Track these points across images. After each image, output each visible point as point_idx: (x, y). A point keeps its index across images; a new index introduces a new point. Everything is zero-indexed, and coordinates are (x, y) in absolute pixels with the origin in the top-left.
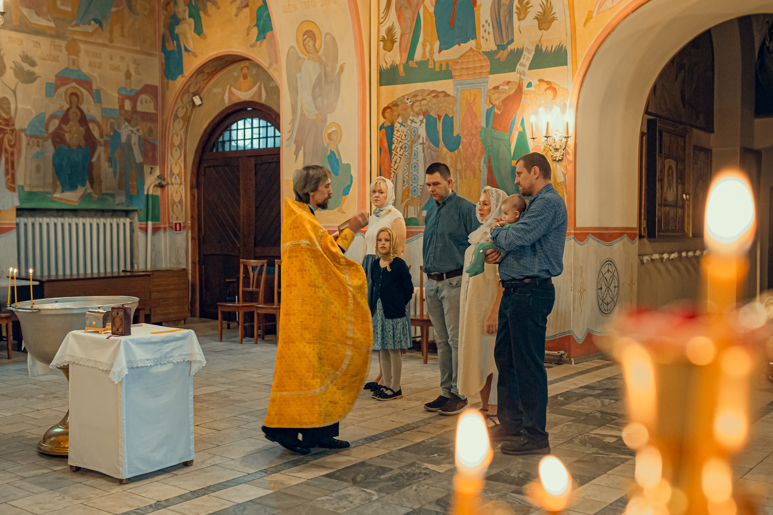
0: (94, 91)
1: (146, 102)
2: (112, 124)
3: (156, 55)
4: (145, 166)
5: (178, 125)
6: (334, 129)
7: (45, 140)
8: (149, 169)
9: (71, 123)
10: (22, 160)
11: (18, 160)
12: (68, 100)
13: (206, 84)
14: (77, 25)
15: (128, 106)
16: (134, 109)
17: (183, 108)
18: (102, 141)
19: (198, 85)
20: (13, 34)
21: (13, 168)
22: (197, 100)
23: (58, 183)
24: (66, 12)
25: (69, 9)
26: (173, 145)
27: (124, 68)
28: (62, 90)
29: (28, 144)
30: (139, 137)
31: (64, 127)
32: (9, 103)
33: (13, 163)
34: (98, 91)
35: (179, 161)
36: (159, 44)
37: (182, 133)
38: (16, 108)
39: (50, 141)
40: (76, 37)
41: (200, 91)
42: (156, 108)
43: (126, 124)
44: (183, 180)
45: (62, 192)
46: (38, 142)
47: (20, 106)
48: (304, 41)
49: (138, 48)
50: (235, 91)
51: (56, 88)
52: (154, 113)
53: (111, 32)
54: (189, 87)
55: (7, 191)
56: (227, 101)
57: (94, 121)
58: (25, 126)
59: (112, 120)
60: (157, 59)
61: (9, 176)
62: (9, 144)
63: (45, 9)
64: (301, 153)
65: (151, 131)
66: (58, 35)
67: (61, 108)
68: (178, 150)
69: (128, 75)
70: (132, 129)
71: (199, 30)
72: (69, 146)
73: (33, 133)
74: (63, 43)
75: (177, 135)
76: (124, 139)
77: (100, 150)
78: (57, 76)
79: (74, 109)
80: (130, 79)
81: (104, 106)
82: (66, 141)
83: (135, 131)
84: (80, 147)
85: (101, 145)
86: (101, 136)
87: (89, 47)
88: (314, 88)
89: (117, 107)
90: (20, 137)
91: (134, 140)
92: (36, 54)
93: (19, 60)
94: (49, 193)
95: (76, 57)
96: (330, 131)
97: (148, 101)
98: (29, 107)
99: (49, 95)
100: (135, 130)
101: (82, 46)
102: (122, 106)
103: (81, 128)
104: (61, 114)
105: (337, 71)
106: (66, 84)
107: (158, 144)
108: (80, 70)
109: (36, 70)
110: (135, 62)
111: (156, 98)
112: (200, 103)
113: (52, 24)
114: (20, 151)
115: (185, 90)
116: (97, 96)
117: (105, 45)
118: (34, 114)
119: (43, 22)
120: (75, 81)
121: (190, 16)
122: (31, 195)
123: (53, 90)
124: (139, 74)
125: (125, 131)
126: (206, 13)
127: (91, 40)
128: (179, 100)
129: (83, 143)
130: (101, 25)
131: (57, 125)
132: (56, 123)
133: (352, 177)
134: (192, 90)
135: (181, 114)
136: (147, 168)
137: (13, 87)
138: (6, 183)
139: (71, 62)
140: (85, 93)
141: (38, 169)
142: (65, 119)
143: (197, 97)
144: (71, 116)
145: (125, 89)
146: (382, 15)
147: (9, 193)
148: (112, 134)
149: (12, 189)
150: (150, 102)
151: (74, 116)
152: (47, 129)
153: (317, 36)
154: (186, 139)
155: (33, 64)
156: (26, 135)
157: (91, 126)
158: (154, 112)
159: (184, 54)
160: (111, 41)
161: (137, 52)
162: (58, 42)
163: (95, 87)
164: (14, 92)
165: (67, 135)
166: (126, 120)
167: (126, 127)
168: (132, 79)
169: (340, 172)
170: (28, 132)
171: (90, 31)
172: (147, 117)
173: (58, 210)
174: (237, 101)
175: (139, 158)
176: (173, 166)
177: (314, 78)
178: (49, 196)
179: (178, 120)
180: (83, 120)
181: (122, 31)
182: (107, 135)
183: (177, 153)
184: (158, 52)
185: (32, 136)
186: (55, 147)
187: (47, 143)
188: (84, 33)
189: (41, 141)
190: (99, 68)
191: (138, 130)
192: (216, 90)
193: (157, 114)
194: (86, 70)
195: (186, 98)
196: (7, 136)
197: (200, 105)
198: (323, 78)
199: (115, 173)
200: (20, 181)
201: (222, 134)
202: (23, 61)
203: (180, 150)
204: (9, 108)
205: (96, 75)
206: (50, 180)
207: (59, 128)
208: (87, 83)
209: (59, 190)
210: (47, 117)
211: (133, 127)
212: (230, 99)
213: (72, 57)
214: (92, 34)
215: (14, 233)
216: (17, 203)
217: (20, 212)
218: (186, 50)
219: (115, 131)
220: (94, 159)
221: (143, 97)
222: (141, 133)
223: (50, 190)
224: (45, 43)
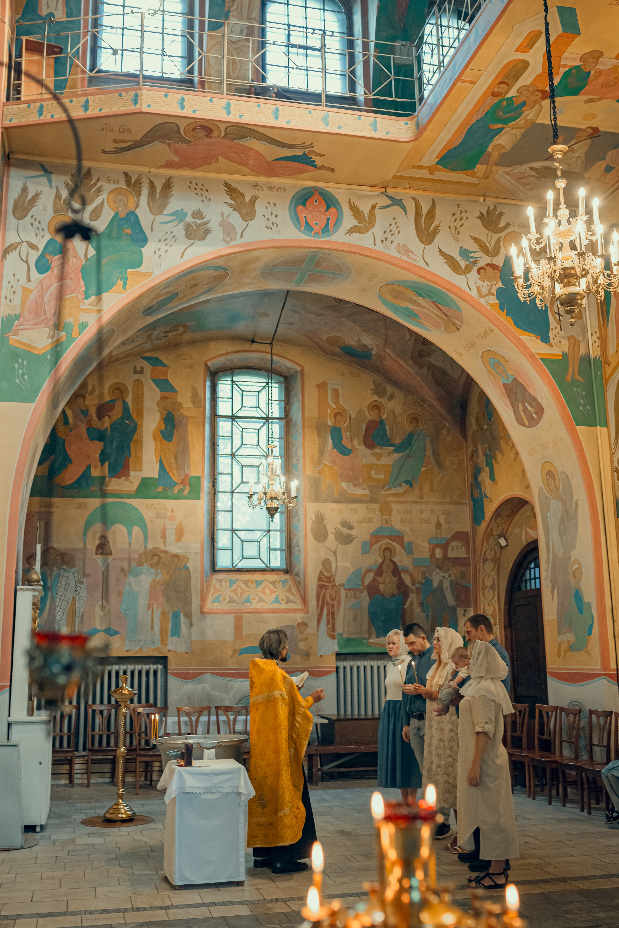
0: (406, 544)
1: (457, 548)
2: (423, 572)
3: (466, 503)
4: (458, 609)
5: (489, 567)
6: (576, 566)
7: (362, 592)
8: (463, 612)
9: (385, 575)
10: (342, 610)
11: (338, 611)
12: (382, 555)
13: (509, 525)
14: (390, 489)
15: (439, 553)
16: (445, 556)
17: (491, 550)
18: (414, 588)
19: (501, 527)
20: (335, 506)
21: (333, 618)
22: (503, 542)
23: (373, 629)
24: (379, 480)
25: (382, 477)
26: (485, 587)
27: (434, 520)
28: (377, 546)
29: (347, 597)
30: (451, 581)
31: (379, 579)
32: (330, 563)
33: (333, 614)
34: (410, 544)
35: (493, 602)
36: (468, 493)
37: (494, 574)
38: (337, 567)
39: (366, 592)
40: (388, 499)
41: (504, 532)
42: (468, 553)
43: (438, 570)
44: (498, 620)
45: (377, 637)
46: (355, 594)
47: (339, 565)
48: (548, 481)
49: (448, 500)
50: (529, 530)
51: (371, 547)
52: (465, 558)
53: (421, 489)
54: (492, 529)
55: (328, 638)
56: (524, 541)
57: (406, 571)
58: (344, 581)
59: (423, 568)
60: (468, 507)
61: (330, 626)
62: (330, 598)
63: (361, 480)
64: (556, 591)
65: (463, 575)
66: (373, 501)
67: (375, 562)
68: (491, 591)
69: (438, 525)
70: (443, 575)
71: (492, 478)
72: (383, 596)
73: (350, 587)
74: (377, 506)
75: (489, 577)
76: (435, 584)
77: (413, 597)
78: (371, 535)
79: (388, 562)
80: (440, 529)
81: (416, 556)
82: (380, 591)
83: (446, 577)
84: (393, 595)
85: (413, 592)
86: (413, 584)
87: (399, 506)
88: (560, 526)
89: (428, 555)
90: (339, 590)
91: (446, 584)
92: (353, 519)
93: (339, 526)
94: (365, 639)
95: (388, 517)
96: (574, 568)
97: (460, 547)
98: (347, 564)
99: (365, 552)
100: (446, 575)
101: (394, 506)
102: (433, 555)
103: (394, 579)
104: (375, 568)
105: (574, 508)
106: (380, 541)
107: (471, 585)
108: (392, 527)
109: (353, 532)
110: (445, 512)
111: (467, 543)
112: (506, 544)
113: (367, 492)
114: (339, 603)
115: (489, 534)
116: (409, 549)
117: (415, 502)
118: (352, 570)
119: (359, 492)
120: (388, 537)
121: (487, 465)
122: (349, 641)
123: (368, 547)
124: (449, 523)
125: (436, 577)
126: (496, 461)
127: (402, 499)
128: (485, 543)
129: (396, 592)
130: (411, 485)
131: (372, 578)
132: (371, 575)
133: (593, 616)
134: (496, 532)
135: (490, 556)
136: (460, 611)
137: (334, 550)
138: (327, 632)
139: (384, 522)
140: (398, 546)
141: (355, 618)
142: (379, 572)
143: (502, 538)
144: (385, 568)
145: (436, 538)
146: (613, 446)
147: (330, 640)
148: (424, 581)
149: (333, 637)
150: (462, 548)
151: (387, 568)
152: (363, 582)
153: (556, 475)
154: (498, 579)
155: (350, 528)
156: (345, 589)
157: (403, 575)
158: (466, 556)
159: (485, 500)
160: (421, 497)
161: (447, 503)
162: (372, 506)
163: (406, 540)
164: (335, 553)
165: (381, 586)
166: (438, 567)
167: (438, 573)
168: (442, 528)
169: (584, 611)
170: (346, 587)
171: (401, 492)
172: (457, 562)
173: (378, 654)
174: (530, 541)
175: (451, 601)
176: (486, 607)
177: (559, 515)
178: (365, 641)
179: (488, 562)
180: (396, 571)
181: (432, 487)
182: (419, 583)
183: (489, 594)
184: (468, 501)
185: (349, 590)
186: (370, 597)
187: (363, 594)
188: (395, 495)
189: (358, 593)
190: (410, 523)
191: (450, 575)
192: (517, 531)
193: (469, 558)
194: (397, 525)
195: (491, 540)
196: (328, 591)
197: (506, 546)
198: (565, 516)
199: (427, 617)
200: (339, 629)
201: (524, 574)
202: (343, 526)
203: (493, 591)
204: (331, 567)
205: (407, 530)
206: (366, 627)
207: (374, 580)
208: (398, 538)
209: (374, 635)
210: (363, 571)
211: (444, 572)
212: (526, 539)
213: (385, 517)
214: (403, 494)
215: (334, 675)
216: (337, 649)
217: (340, 656)
218: (486, 497)
219: (426, 578)
220: (407, 606)
221: (454, 544)
222: (453, 578)
223: (366, 636)
224: (361, 508)
